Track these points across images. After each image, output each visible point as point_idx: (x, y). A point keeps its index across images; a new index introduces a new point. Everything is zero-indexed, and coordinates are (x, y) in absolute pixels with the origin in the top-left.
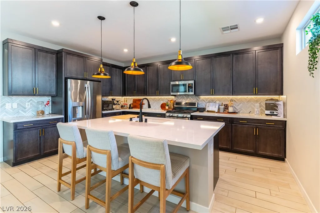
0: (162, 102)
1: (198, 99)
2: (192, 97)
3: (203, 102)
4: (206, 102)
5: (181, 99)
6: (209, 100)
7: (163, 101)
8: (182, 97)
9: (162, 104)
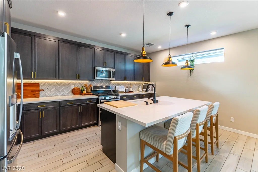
0: (73, 87)
1: (110, 83)
2: (105, 82)
3: (113, 85)
4: (115, 85)
5: (96, 83)
6: (117, 84)
7: (74, 85)
8: (96, 82)
9: (74, 89)
